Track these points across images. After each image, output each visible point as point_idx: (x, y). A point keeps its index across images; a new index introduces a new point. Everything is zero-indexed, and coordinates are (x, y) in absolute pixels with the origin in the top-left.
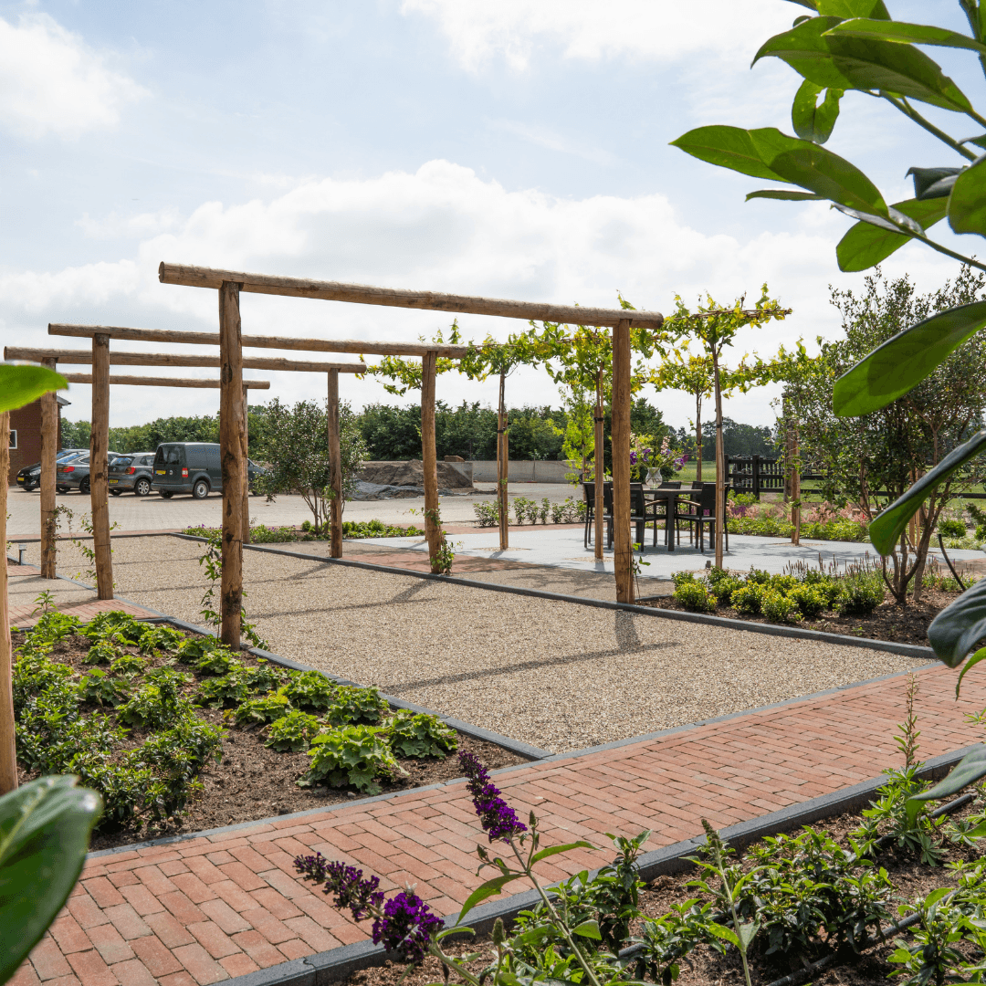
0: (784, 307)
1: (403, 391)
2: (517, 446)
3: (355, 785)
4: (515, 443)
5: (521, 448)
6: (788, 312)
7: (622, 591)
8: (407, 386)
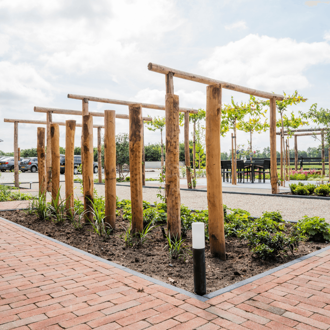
0: (304, 98)
1: (155, 130)
2: (154, 157)
3: (325, 239)
4: (153, 156)
5: (155, 157)
6: (306, 100)
7: (274, 190)
8: (156, 128)
